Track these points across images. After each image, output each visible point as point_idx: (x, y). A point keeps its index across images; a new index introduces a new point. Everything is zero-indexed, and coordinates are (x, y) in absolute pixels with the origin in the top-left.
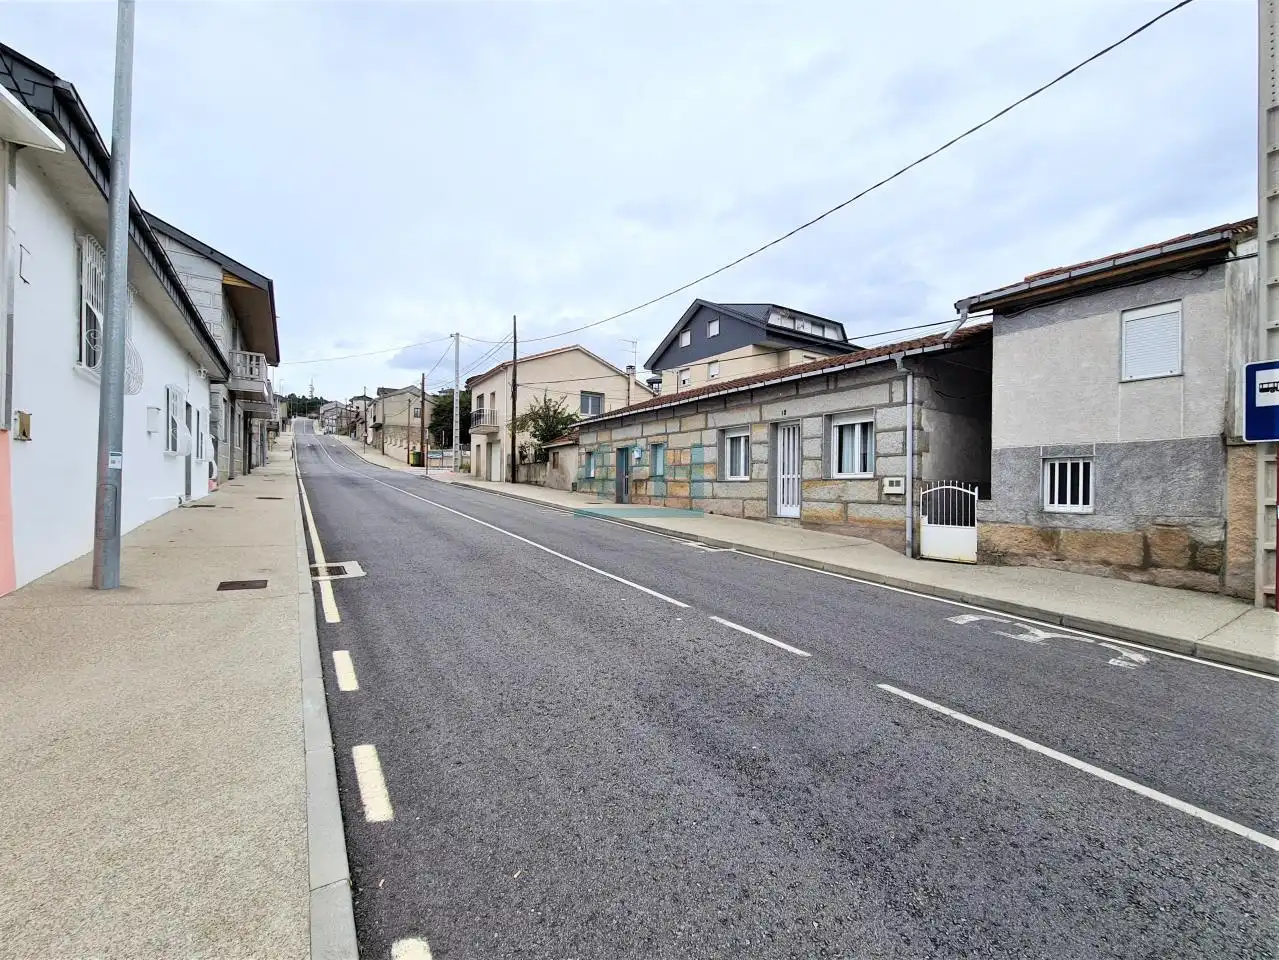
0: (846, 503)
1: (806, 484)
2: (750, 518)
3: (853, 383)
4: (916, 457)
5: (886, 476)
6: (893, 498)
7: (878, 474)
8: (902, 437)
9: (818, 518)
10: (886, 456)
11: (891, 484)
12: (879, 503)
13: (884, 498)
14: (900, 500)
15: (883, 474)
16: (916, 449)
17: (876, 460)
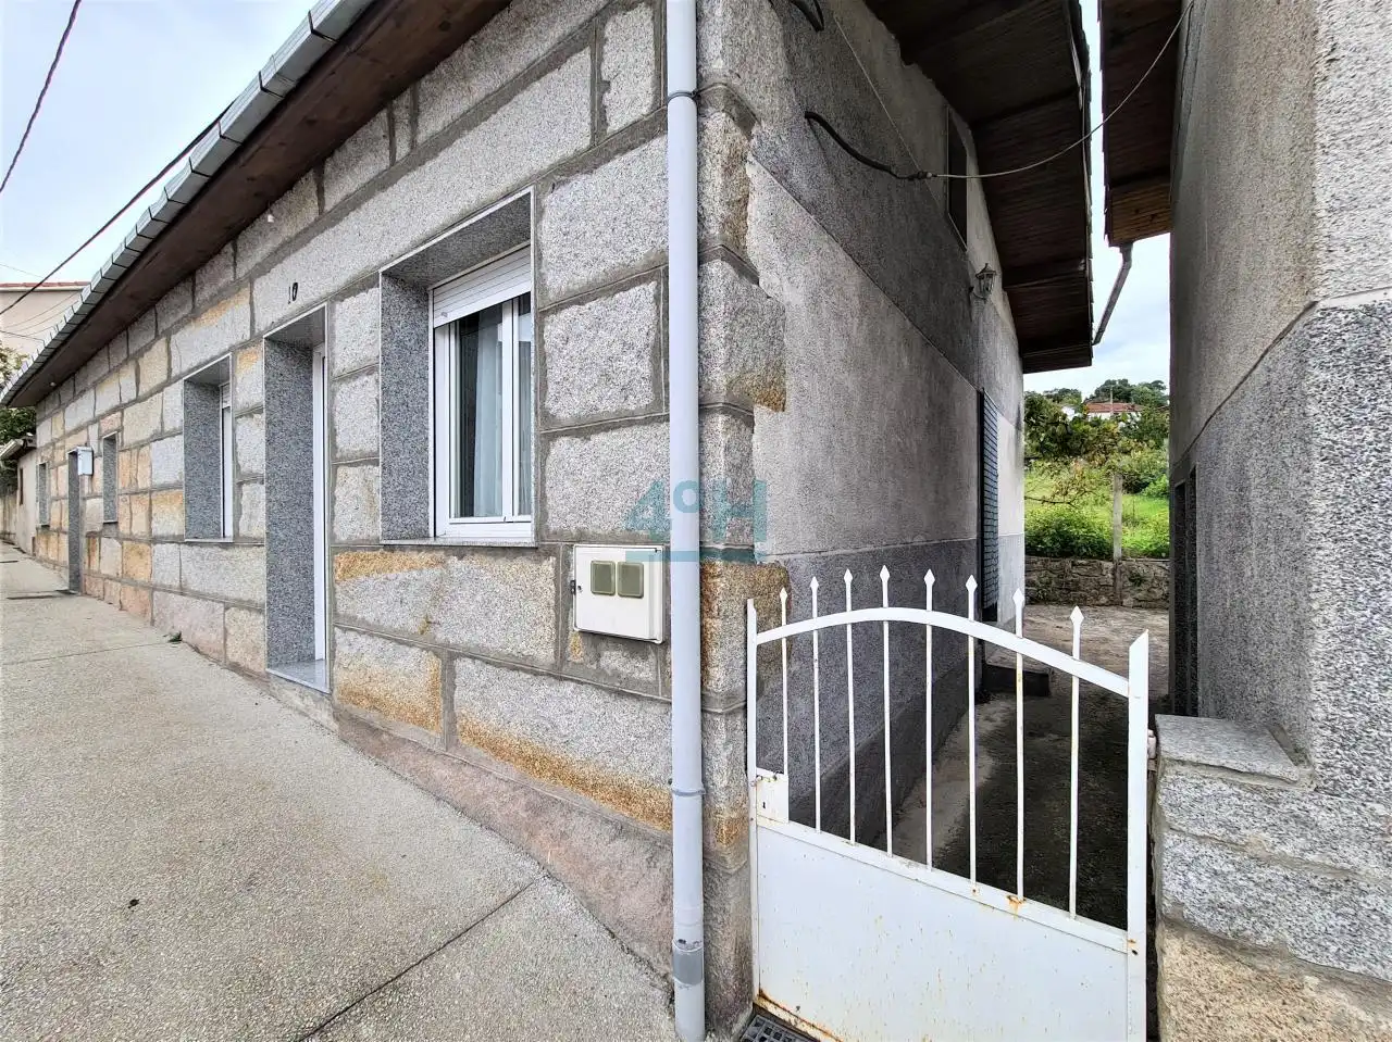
0: (449, 656)
1: (342, 559)
2: (235, 667)
3: (463, 105)
4: (719, 422)
5: (583, 538)
6: (613, 660)
7: (554, 524)
8: (649, 311)
9: (375, 703)
10: (583, 429)
11: (603, 579)
12: (557, 674)
13: (578, 652)
14: (644, 671)
15: (574, 524)
16: (719, 378)
17: (544, 453)
